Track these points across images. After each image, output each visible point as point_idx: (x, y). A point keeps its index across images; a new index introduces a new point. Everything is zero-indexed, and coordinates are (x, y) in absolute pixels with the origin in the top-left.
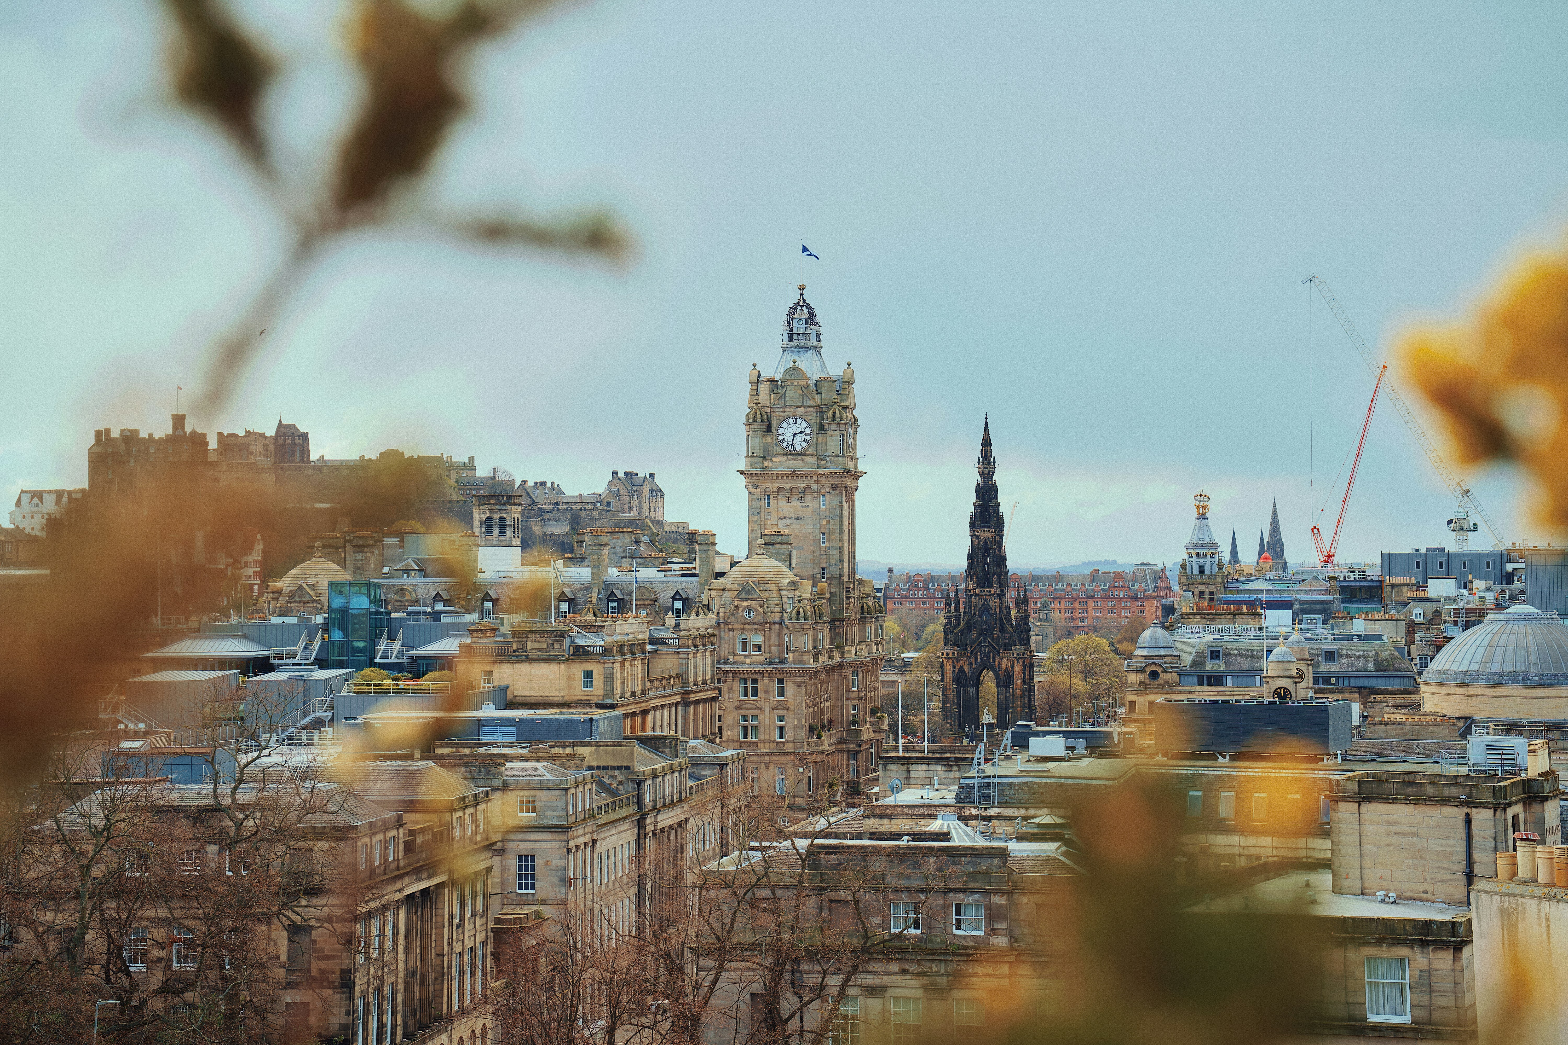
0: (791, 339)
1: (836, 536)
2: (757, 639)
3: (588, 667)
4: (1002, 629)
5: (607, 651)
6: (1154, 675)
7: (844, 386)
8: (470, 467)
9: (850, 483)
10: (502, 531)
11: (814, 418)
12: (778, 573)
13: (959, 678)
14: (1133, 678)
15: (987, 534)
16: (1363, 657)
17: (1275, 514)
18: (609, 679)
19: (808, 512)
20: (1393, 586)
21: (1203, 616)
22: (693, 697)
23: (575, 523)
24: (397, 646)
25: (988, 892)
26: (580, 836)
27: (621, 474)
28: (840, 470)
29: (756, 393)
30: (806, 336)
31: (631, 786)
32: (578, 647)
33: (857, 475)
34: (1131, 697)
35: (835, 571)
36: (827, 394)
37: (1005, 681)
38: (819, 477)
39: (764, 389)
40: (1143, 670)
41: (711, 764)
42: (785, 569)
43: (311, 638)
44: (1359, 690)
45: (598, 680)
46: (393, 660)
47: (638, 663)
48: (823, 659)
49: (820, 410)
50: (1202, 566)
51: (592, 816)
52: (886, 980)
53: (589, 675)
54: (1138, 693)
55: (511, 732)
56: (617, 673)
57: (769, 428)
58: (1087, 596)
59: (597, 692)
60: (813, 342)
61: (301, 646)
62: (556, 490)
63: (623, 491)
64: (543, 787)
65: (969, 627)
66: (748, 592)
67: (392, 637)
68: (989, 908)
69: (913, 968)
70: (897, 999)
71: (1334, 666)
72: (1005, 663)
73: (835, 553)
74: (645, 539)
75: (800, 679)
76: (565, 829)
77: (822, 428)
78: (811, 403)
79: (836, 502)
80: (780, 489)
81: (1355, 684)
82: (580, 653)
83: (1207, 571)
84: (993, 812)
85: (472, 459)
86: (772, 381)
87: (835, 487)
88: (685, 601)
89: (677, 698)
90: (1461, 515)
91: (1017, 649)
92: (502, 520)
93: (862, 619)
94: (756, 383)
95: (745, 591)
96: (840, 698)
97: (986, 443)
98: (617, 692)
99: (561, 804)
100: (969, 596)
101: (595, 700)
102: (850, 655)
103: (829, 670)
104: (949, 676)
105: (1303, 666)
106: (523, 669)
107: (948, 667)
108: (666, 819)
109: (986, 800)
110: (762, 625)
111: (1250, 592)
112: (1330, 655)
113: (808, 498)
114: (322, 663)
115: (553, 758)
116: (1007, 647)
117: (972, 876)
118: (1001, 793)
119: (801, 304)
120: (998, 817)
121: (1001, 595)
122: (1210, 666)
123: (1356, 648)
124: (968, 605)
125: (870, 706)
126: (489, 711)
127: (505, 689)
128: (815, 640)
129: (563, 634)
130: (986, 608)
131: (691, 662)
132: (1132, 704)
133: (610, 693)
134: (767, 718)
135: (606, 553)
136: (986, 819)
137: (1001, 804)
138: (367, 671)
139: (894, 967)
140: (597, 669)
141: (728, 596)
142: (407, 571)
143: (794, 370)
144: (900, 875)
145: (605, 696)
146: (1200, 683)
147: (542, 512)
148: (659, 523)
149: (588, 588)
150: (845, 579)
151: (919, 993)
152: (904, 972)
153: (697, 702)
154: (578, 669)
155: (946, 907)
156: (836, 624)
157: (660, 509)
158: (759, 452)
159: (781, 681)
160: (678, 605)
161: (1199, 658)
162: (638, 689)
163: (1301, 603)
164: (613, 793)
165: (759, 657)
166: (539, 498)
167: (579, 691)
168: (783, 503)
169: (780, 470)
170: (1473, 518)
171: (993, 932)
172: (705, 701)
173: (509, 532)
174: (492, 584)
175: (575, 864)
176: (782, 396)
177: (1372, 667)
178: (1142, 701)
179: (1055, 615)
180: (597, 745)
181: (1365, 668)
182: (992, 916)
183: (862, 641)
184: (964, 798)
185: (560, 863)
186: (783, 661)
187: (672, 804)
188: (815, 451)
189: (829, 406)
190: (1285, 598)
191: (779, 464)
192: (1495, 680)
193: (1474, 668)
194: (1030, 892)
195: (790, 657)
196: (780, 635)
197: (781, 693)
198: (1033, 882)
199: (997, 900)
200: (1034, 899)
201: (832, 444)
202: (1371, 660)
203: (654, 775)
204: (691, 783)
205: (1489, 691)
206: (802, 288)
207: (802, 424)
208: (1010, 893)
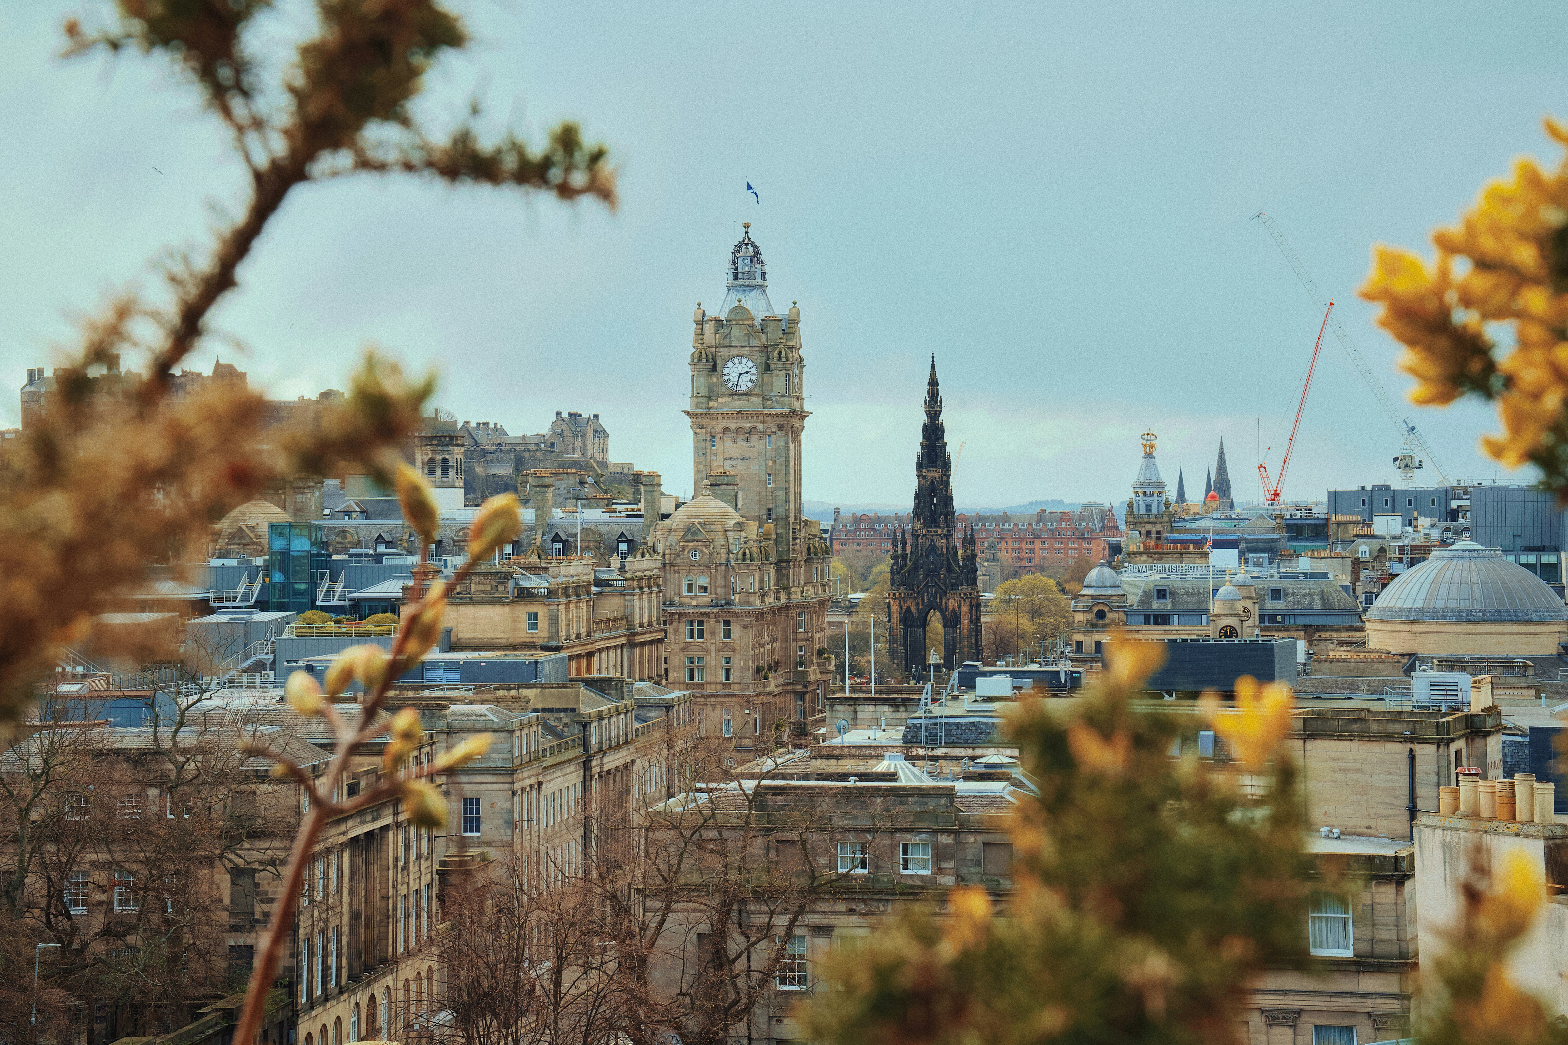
0: (736, 277)
1: (782, 476)
2: (704, 581)
3: (533, 609)
4: (949, 570)
5: (551, 593)
6: (1101, 615)
7: (790, 326)
9: (796, 423)
10: (445, 472)
11: (760, 358)
12: (724, 514)
13: (906, 618)
14: (1080, 618)
15: (935, 474)
16: (1310, 595)
17: (1222, 453)
18: (554, 621)
19: (754, 453)
20: (1339, 524)
21: (1150, 555)
22: (639, 639)
23: (519, 463)
24: (339, 588)
25: (934, 832)
26: (526, 779)
27: (565, 415)
28: (786, 410)
29: (701, 333)
30: (752, 275)
31: (577, 729)
32: (522, 589)
33: (802, 415)
34: (1078, 637)
35: (781, 511)
36: (774, 334)
37: (952, 621)
38: (765, 417)
39: (709, 328)
40: (1090, 610)
41: (657, 706)
42: (731, 510)
43: (252, 580)
44: (1305, 628)
45: (543, 622)
46: (335, 602)
47: (583, 605)
48: (770, 600)
49: (765, 349)
50: (1149, 505)
51: (537, 759)
52: (833, 919)
53: (534, 616)
54: (1086, 632)
55: (456, 675)
56: (562, 615)
57: (714, 368)
58: (1035, 536)
59: (542, 634)
60: (759, 281)
61: (241, 588)
62: (499, 430)
63: (567, 432)
64: (488, 729)
65: (916, 568)
66: (694, 534)
67: (333, 579)
68: (936, 848)
69: (860, 907)
70: (844, 938)
71: (1280, 605)
72: (952, 604)
73: (781, 494)
74: (590, 480)
75: (746, 621)
76: (510, 772)
77: (767, 368)
78: (756, 342)
79: (781, 443)
80: (726, 430)
81: (1301, 622)
82: (524, 595)
83: (1154, 510)
84: (940, 752)
86: (718, 321)
87: (781, 427)
88: (630, 542)
89: (623, 640)
90: (1407, 452)
91: (965, 589)
92: (445, 461)
93: (808, 560)
94: (701, 323)
95: (691, 532)
96: (786, 639)
97: (933, 383)
98: (563, 634)
99: (506, 746)
100: (916, 536)
101: (540, 642)
102: (797, 596)
103: (776, 611)
104: (896, 617)
105: (1249, 604)
106: (467, 611)
107: (895, 608)
108: (613, 761)
109: (933, 741)
110: (707, 567)
111: (1197, 531)
112: (1276, 593)
113: (754, 438)
114: (263, 605)
115: (498, 701)
116: (954, 587)
117: (919, 815)
118: (948, 733)
119: (746, 242)
120: (945, 758)
121: (948, 536)
122: (1157, 605)
123: (1302, 587)
124: (915, 545)
125: (816, 647)
126: (435, 655)
127: (450, 632)
128: (761, 581)
129: (508, 576)
130: (933, 548)
131: (637, 604)
132: (1079, 644)
133: (555, 636)
134: (713, 660)
135: (550, 494)
136: (933, 759)
137: (948, 744)
138: (309, 613)
139: (842, 907)
140: (541, 611)
141: (673, 538)
142: (348, 513)
143: (739, 309)
144: (848, 816)
145: (551, 638)
146: (1147, 622)
147: (485, 453)
148: (604, 464)
149: (532, 529)
150: (792, 519)
151: (866, 932)
152: (851, 911)
153: (643, 644)
154: (522, 611)
155: (894, 847)
156: (782, 565)
157: (604, 450)
158: (704, 392)
159: (727, 623)
160: (623, 547)
161: (1146, 597)
162: (583, 631)
163: (1248, 541)
164: (558, 735)
165: (704, 598)
166: (482, 439)
167: (524, 633)
168: (728, 443)
169: (726, 410)
170: (1419, 455)
171: (940, 871)
172: (651, 643)
173: (452, 473)
175: (521, 807)
176: (727, 336)
177: (1318, 605)
178: (1088, 641)
179: (1002, 555)
180: (543, 687)
181: (1310, 606)
182: (940, 855)
183: (808, 582)
184: (911, 739)
185: (507, 805)
186: (729, 603)
187: (618, 746)
188: (761, 391)
189: (775, 346)
190: (1232, 537)
191: (724, 404)
192: (1439, 616)
193: (1419, 604)
194: (977, 832)
195: (736, 598)
196: (726, 576)
197: (727, 635)
198: (980, 821)
199: (944, 839)
200: (981, 838)
201: (778, 383)
202: (1317, 597)
203: (600, 717)
204: (637, 725)
205: (1433, 628)
206: (746, 226)
207: (747, 365)
208: (956, 833)
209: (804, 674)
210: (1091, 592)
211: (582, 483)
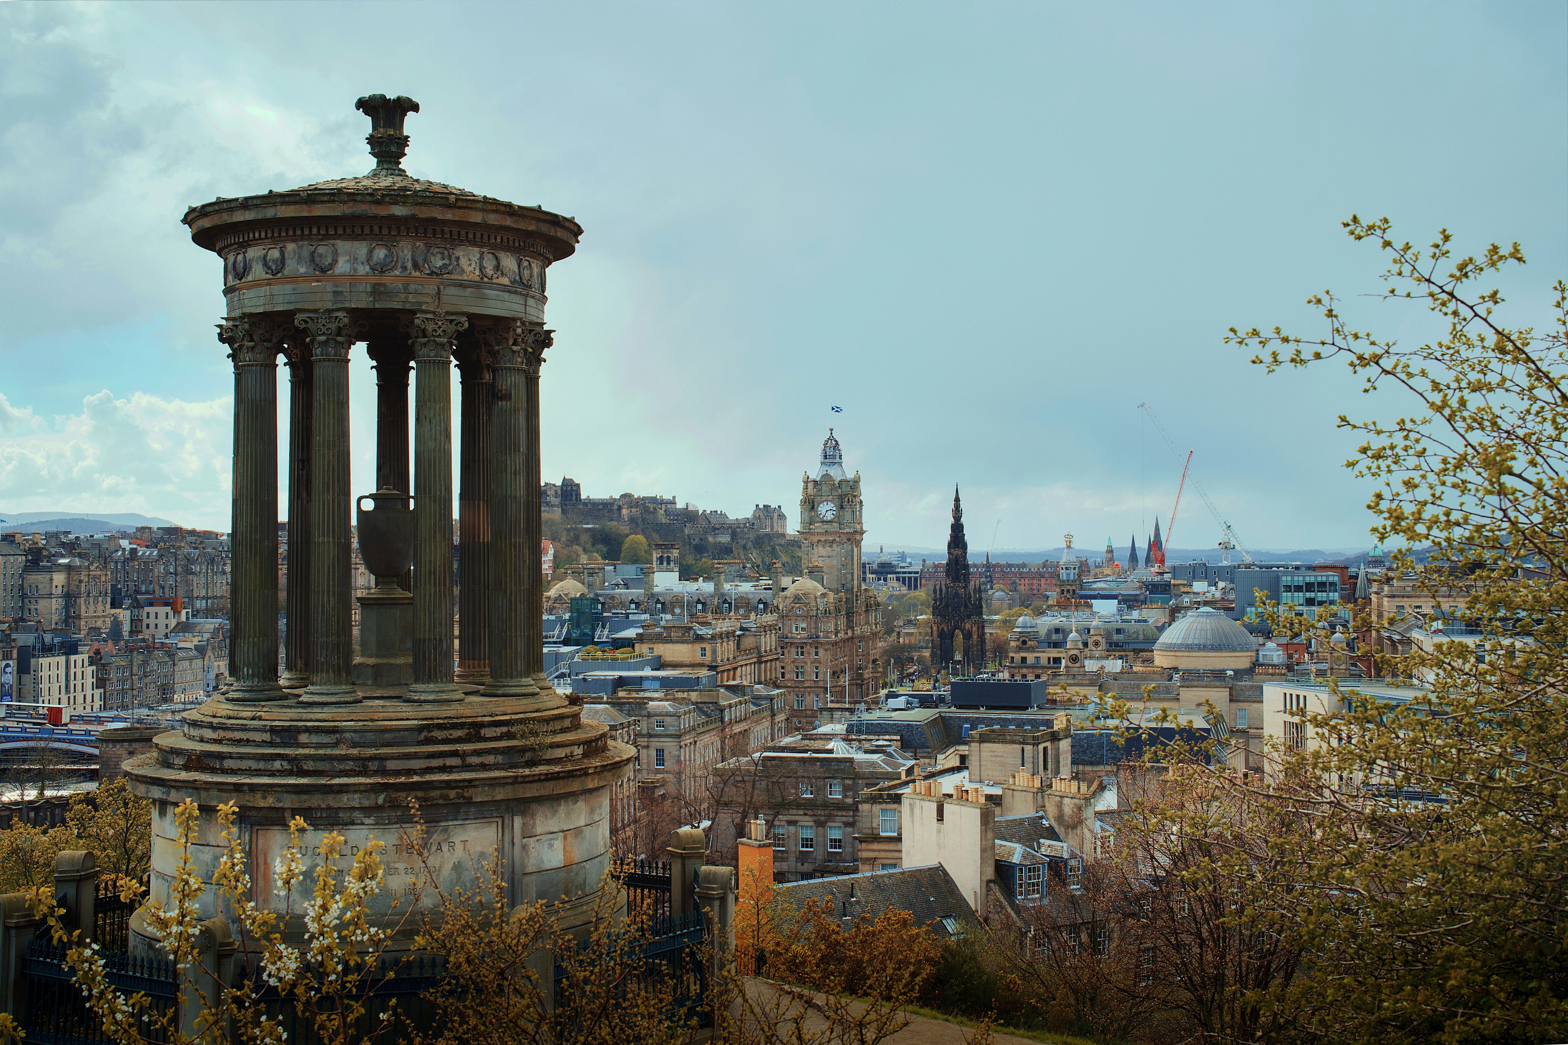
0: (825, 457)
1: (849, 566)
2: (804, 625)
3: (703, 646)
4: (966, 607)
5: (713, 637)
6: (1024, 642)
7: (854, 484)
8: (673, 502)
9: (858, 537)
10: (668, 563)
11: (837, 501)
12: (815, 588)
13: (941, 634)
14: (1013, 644)
15: (958, 552)
16: (1137, 632)
17: (1157, 525)
18: (714, 652)
19: (834, 553)
20: (1174, 585)
21: (1060, 607)
22: (764, 659)
23: (734, 535)
24: (606, 632)
25: (843, 779)
26: (688, 739)
27: (761, 506)
28: (852, 530)
29: (806, 488)
30: (834, 457)
31: (718, 712)
32: (698, 635)
33: (862, 533)
34: (1011, 655)
35: (849, 586)
36: (846, 489)
37: (968, 636)
38: (840, 535)
39: (810, 485)
40: (1018, 640)
41: (765, 698)
42: (820, 587)
43: (562, 627)
44: (1134, 650)
45: (709, 653)
46: (604, 639)
47: (731, 643)
48: (841, 635)
49: (841, 497)
50: (1068, 575)
51: (694, 729)
52: (797, 818)
53: (704, 649)
54: (1016, 652)
55: (657, 685)
56: (719, 649)
57: (813, 508)
58: (1041, 576)
59: (708, 659)
60: (838, 460)
61: (556, 632)
62: (723, 515)
63: (762, 517)
64: (668, 715)
65: (947, 606)
66: (799, 599)
67: (603, 627)
68: (844, 785)
69: (810, 812)
70: (802, 827)
71: (1121, 637)
72: (968, 626)
73: (849, 577)
74: (749, 565)
75: (827, 647)
76: (679, 736)
77: (842, 507)
78: (835, 493)
79: (850, 548)
80: (819, 541)
81: (1131, 647)
82: (699, 638)
83: (1072, 578)
84: (863, 737)
85: (674, 497)
86: (815, 481)
87: (849, 540)
88: (765, 604)
89: (755, 660)
90: (1227, 540)
91: (975, 618)
92: (668, 557)
93: (867, 611)
94: (806, 482)
95: (797, 598)
96: (851, 655)
97: (957, 500)
98: (719, 659)
99: (677, 723)
100: (947, 588)
101: (707, 663)
102: (858, 632)
103: (844, 641)
104: (935, 633)
105: (1099, 638)
106: (669, 646)
107: (935, 628)
108: (737, 729)
109: (860, 732)
110: (805, 617)
111: (1095, 589)
112: (1119, 631)
113: (835, 546)
114: (566, 642)
115: (674, 700)
116: (969, 617)
117: (836, 771)
118: (867, 728)
119: (831, 438)
120: (865, 740)
121: (966, 587)
122: (1054, 637)
123: (1133, 627)
124: (947, 592)
125: (871, 658)
126: (648, 672)
127: (660, 657)
128: (836, 625)
129: (690, 628)
130: (957, 594)
131: (763, 640)
132: (1013, 658)
133: (714, 659)
134: (808, 668)
135: (723, 577)
136: (860, 741)
137: (867, 733)
138: (589, 647)
139: (801, 812)
140: (708, 647)
141: (788, 601)
142: (617, 585)
143: (827, 477)
144: (805, 771)
145: (712, 661)
146: (1049, 647)
147: (714, 529)
148: (783, 535)
149: (713, 596)
150: (855, 590)
151: (812, 824)
152: (806, 814)
153: (766, 662)
154: (698, 647)
155: (825, 785)
156: (849, 615)
158: (807, 520)
159: (816, 648)
160: (761, 606)
161: (1049, 633)
162: (731, 656)
163: (1123, 595)
164: (708, 716)
165: (804, 634)
166: (713, 521)
167: (699, 659)
168: (821, 548)
169: (819, 530)
170: (1233, 542)
171: (846, 796)
172: (771, 661)
173: (672, 564)
174: (661, 594)
175: (685, 754)
176: (820, 490)
177: (1141, 637)
178: (1018, 657)
179: (1021, 588)
180: (700, 691)
181: (1137, 638)
182: (845, 789)
183: (867, 623)
184: (850, 730)
185: (677, 753)
186: (818, 637)
187: (741, 721)
188: (838, 520)
189: (846, 495)
190: (1115, 593)
191: (818, 527)
192: (1190, 648)
193: (1179, 641)
194: (863, 778)
195: (821, 634)
196: (816, 623)
197: (817, 654)
198: (865, 773)
199: (848, 782)
200: (865, 781)
201: (848, 516)
202: (1141, 633)
203: (730, 706)
204: (754, 708)
205: (1186, 654)
206: (831, 430)
207: (831, 505)
208: (854, 779)
209: (862, 674)
210: (1019, 630)
211: (744, 567)
